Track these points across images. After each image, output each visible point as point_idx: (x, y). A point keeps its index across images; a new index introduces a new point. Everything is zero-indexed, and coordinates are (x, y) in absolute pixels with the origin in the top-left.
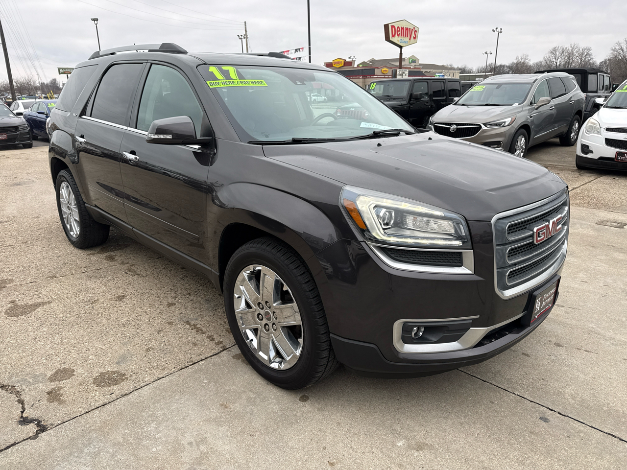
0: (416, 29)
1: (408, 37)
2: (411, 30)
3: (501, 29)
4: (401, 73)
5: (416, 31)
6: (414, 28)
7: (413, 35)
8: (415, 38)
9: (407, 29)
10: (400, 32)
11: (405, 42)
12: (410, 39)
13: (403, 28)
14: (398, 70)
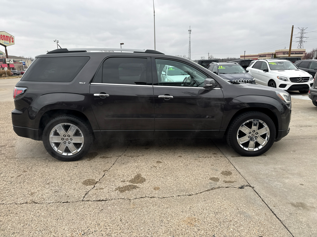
0: (12, 37)
1: (8, 41)
2: (9, 37)
3: (58, 41)
4: (8, 60)
5: (12, 38)
6: (11, 36)
7: (11, 40)
8: (13, 42)
9: (7, 36)
10: (3, 38)
11: (8, 44)
12: (10, 42)
13: (4, 36)
14: (6, 59)
